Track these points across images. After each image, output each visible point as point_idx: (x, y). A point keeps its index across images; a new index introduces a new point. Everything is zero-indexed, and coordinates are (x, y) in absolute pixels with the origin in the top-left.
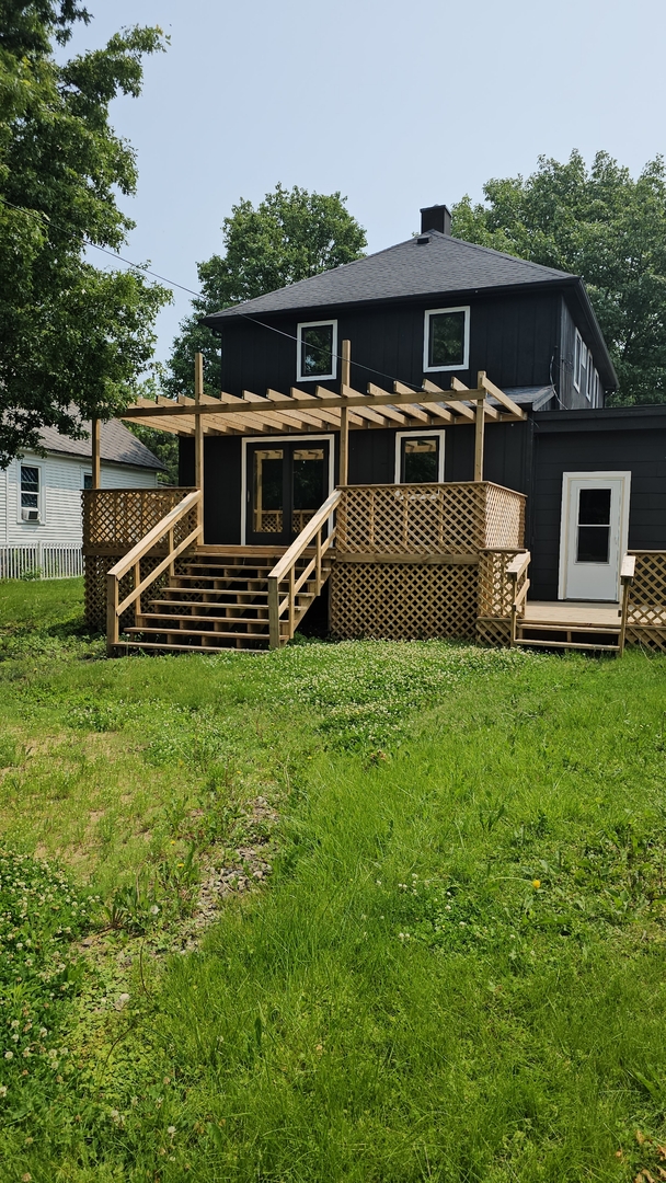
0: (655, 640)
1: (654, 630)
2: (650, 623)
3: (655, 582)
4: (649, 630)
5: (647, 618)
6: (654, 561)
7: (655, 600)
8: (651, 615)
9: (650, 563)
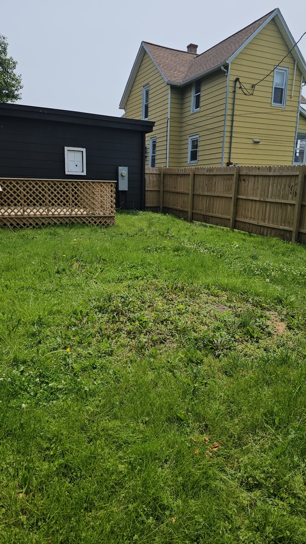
0: (13, 223)
1: (12, 218)
2: (9, 215)
3: (10, 194)
4: (10, 218)
5: (8, 212)
6: (8, 183)
7: (11, 203)
8: (9, 211)
9: (6, 185)
